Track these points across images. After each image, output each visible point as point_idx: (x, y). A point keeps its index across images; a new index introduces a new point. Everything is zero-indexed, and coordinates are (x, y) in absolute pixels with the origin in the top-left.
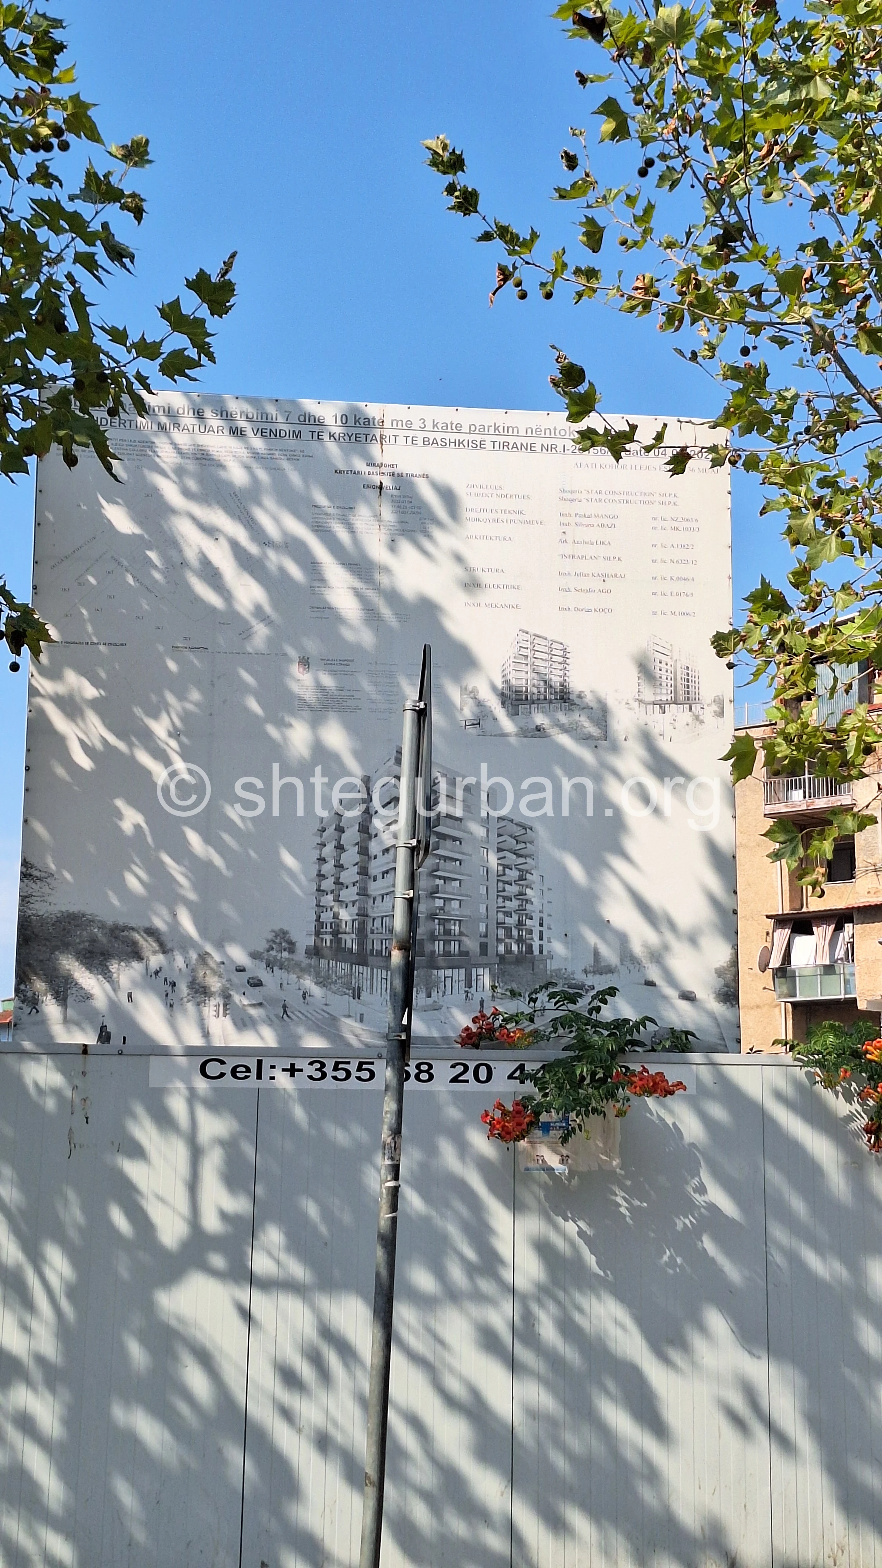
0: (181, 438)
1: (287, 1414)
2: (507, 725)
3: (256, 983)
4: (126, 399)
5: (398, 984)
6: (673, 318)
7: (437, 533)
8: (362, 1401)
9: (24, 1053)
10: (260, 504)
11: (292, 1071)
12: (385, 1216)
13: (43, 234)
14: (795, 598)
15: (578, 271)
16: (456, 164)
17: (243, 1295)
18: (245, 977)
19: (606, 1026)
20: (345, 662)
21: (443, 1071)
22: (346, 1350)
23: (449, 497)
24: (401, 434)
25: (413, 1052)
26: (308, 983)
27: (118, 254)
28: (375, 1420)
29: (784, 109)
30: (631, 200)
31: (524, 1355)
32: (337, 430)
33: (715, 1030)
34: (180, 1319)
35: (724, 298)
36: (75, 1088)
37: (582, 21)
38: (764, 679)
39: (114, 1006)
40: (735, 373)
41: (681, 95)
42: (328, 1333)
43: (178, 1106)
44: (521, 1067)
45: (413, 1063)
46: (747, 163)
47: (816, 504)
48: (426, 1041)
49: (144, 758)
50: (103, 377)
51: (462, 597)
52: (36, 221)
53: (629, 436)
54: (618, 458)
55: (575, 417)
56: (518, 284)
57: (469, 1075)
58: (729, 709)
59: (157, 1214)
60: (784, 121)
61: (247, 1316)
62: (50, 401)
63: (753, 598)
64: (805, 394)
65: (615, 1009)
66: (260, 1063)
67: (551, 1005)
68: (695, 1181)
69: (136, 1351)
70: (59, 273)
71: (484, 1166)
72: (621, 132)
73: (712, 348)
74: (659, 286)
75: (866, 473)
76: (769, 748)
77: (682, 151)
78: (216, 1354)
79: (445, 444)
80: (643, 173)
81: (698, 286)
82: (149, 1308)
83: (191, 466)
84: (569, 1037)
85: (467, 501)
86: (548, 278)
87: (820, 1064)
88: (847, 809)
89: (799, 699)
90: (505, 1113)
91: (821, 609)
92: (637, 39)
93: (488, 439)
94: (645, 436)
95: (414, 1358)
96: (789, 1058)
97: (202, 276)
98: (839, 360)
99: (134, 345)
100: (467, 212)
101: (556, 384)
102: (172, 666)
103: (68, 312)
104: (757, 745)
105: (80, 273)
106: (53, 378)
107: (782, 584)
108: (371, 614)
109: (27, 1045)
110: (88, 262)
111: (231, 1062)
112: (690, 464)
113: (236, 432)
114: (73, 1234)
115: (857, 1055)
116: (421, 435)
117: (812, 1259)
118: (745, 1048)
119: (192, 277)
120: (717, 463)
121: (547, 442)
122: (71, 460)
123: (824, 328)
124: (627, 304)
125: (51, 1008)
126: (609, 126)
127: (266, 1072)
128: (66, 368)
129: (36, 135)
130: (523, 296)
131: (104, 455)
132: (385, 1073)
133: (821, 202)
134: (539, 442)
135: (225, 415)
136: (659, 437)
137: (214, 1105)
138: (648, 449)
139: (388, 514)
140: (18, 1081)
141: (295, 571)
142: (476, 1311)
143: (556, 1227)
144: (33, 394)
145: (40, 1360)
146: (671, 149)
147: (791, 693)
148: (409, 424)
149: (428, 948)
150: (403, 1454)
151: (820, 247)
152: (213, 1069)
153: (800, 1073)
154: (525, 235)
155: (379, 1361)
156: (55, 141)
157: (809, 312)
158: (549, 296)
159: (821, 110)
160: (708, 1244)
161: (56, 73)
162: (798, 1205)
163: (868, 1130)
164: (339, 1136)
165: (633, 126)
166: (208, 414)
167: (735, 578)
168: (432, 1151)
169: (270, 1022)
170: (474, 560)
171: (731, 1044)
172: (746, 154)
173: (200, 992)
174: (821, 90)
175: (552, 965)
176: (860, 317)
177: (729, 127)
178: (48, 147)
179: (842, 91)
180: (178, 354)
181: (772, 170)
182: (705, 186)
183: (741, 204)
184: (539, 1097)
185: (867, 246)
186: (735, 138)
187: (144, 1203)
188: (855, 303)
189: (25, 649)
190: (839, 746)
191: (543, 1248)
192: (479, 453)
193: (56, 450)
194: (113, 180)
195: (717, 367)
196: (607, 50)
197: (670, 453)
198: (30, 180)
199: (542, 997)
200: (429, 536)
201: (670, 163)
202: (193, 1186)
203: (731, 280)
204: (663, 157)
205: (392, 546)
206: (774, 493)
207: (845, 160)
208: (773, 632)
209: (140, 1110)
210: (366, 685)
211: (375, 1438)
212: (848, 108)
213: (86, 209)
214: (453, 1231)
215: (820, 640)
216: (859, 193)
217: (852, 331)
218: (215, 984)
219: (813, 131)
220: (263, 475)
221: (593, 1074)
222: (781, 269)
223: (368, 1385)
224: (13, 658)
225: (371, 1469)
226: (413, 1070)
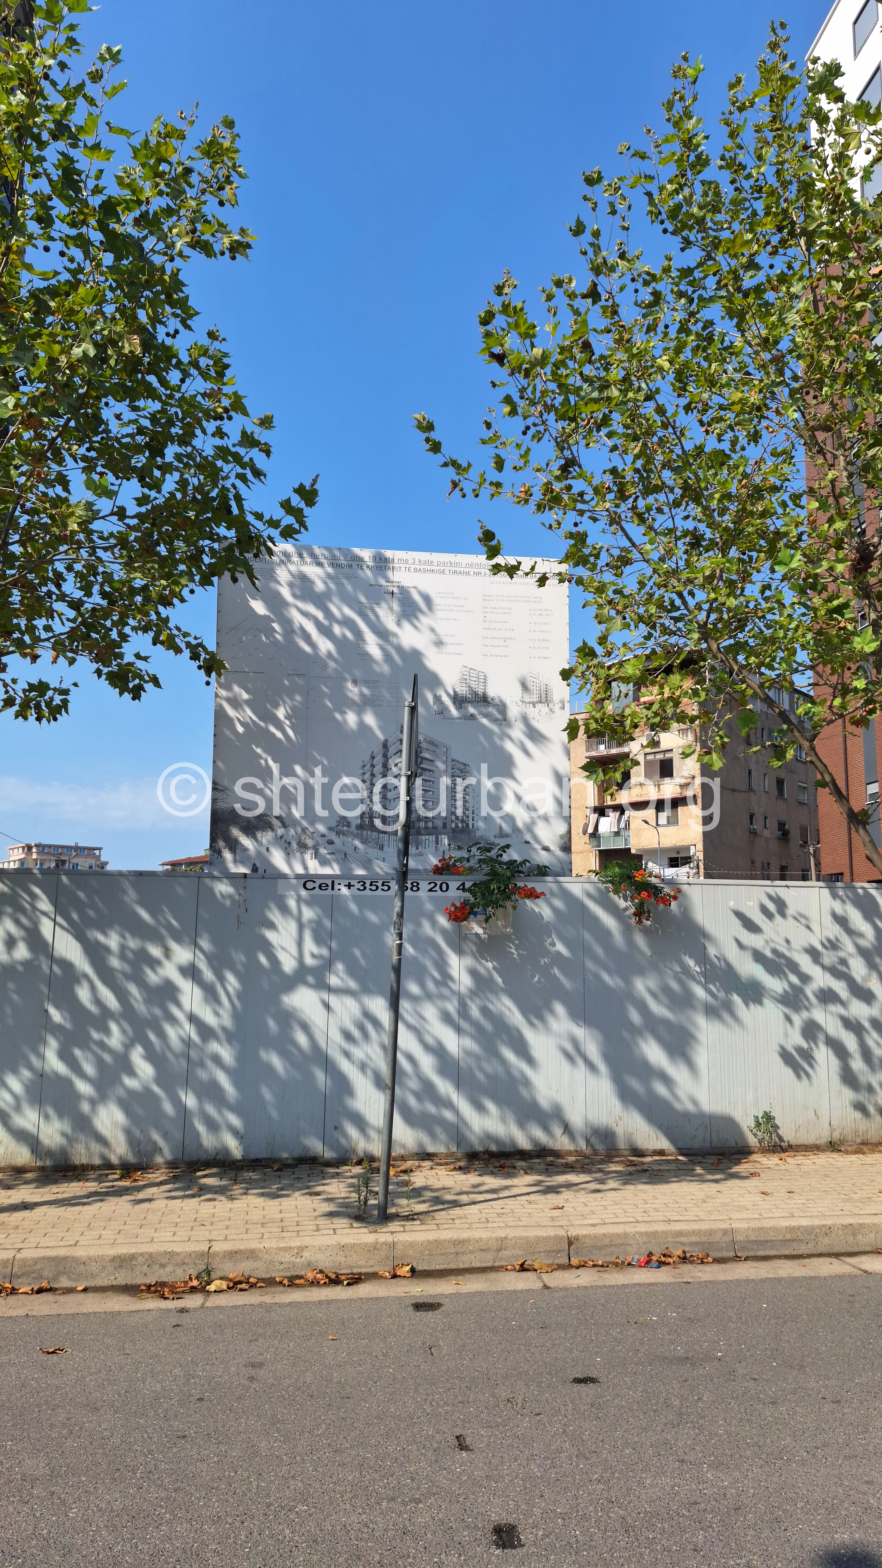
0: (292, 568)
1: (347, 1055)
4: (262, 548)
5: (401, 845)
6: (540, 507)
7: (421, 617)
8: (384, 1047)
9: (214, 878)
10: (331, 601)
11: (349, 886)
12: (395, 958)
13: (219, 463)
14: (599, 650)
15: (491, 484)
16: (430, 427)
17: (325, 996)
18: (325, 839)
19: (506, 863)
20: (375, 682)
21: (424, 886)
22: (376, 1023)
23: (427, 599)
24: (403, 566)
25: (409, 877)
26: (357, 843)
27: (258, 474)
28: (390, 1057)
29: (596, 401)
30: (518, 446)
31: (464, 1025)
32: (371, 564)
33: (559, 865)
34: (293, 1008)
35: (566, 497)
36: (240, 895)
37: (493, 356)
38: (584, 691)
39: (259, 853)
40: (571, 536)
41: (544, 393)
42: (367, 1014)
43: (292, 903)
44: (463, 884)
45: (409, 882)
46: (577, 427)
47: (610, 602)
48: (417, 871)
49: (272, 729)
50: (251, 538)
51: (434, 649)
52: (217, 456)
53: (516, 568)
54: (512, 579)
55: (490, 557)
56: (462, 490)
57: (437, 888)
58: (567, 706)
59: (282, 957)
60: (596, 407)
61: (327, 1006)
62: (224, 550)
63: (579, 650)
64: (606, 546)
65: (509, 855)
66: (333, 882)
67: (478, 853)
68: (550, 940)
69: (271, 1023)
70: (228, 484)
71: (444, 933)
72: (513, 412)
73: (559, 524)
74: (533, 490)
75: (638, 586)
76: (587, 725)
77: (544, 422)
78: (312, 1026)
79: (425, 571)
80: (524, 433)
81: (552, 492)
82: (278, 1002)
83: (297, 582)
84: (486, 869)
85: (436, 600)
86: (476, 487)
87: (610, 882)
88: (626, 756)
89: (603, 700)
90: (456, 908)
91: (613, 656)
92: (521, 364)
93: (447, 569)
94: (526, 567)
95: (409, 1026)
96: (596, 879)
97: (302, 486)
98: (623, 530)
99: (267, 521)
100: (435, 453)
101: (480, 540)
102: (286, 682)
103: (233, 503)
104: (581, 723)
105: (239, 483)
106: (225, 538)
107: (593, 643)
108: (388, 657)
109: (216, 873)
110: (243, 478)
111: (319, 882)
112: (548, 582)
113: (319, 564)
114: (240, 967)
115: (630, 877)
116: (413, 567)
117: (606, 978)
118: (574, 874)
119: (296, 486)
120: (561, 581)
121: (476, 570)
122: (235, 580)
123: (616, 513)
124: (517, 500)
125: (228, 855)
126: (507, 409)
127: (337, 887)
128: (232, 533)
129: (215, 412)
130: (464, 496)
131: (251, 576)
132: (395, 887)
133: (614, 448)
134: (472, 570)
135: (313, 555)
136: (533, 568)
137: (309, 903)
138: (527, 574)
139: (396, 607)
140: (211, 892)
141: (349, 635)
142: (440, 1003)
143: (480, 963)
144: (216, 546)
145: (224, 1029)
146: (538, 421)
147: (599, 696)
148: (407, 561)
149: (417, 825)
150: (404, 1073)
151: (614, 471)
152: (310, 885)
153: (602, 886)
154: (465, 465)
155: (392, 1028)
156: (225, 415)
157: (608, 505)
158: (477, 496)
159: (614, 402)
160: (556, 971)
161: (225, 380)
162: (600, 951)
163: (635, 914)
164: (373, 918)
165: (520, 410)
166: (305, 555)
167: (570, 640)
168: (419, 925)
169: (338, 862)
170: (440, 630)
171: (567, 872)
172: (577, 424)
173: (303, 847)
174: (614, 392)
175: (478, 834)
176: (634, 507)
177: (567, 411)
178: (222, 419)
179: (624, 392)
180: (289, 526)
181: (590, 431)
182: (556, 439)
183: (574, 448)
184: (472, 899)
185: (637, 471)
186: (572, 415)
187: (275, 952)
188: (631, 500)
189: (213, 675)
190: (622, 724)
191: (473, 973)
192: (442, 575)
193: (227, 575)
194: (256, 436)
195: (561, 532)
196: (506, 370)
197: (538, 576)
198: (213, 435)
199: (474, 849)
200: (417, 618)
201: (538, 428)
202: (300, 943)
203: (569, 488)
204: (535, 425)
205: (399, 624)
206: (590, 597)
207: (626, 427)
208: (589, 667)
209: (273, 906)
210: (386, 694)
211: (390, 1066)
212: (629, 400)
213: (242, 451)
214: (429, 964)
215: (612, 672)
216: (633, 445)
217: (630, 514)
218: (310, 842)
219: (611, 412)
220: (332, 586)
221: (499, 888)
222: (594, 483)
223: (387, 1040)
224: (207, 679)
225: (388, 1081)
226: (409, 886)
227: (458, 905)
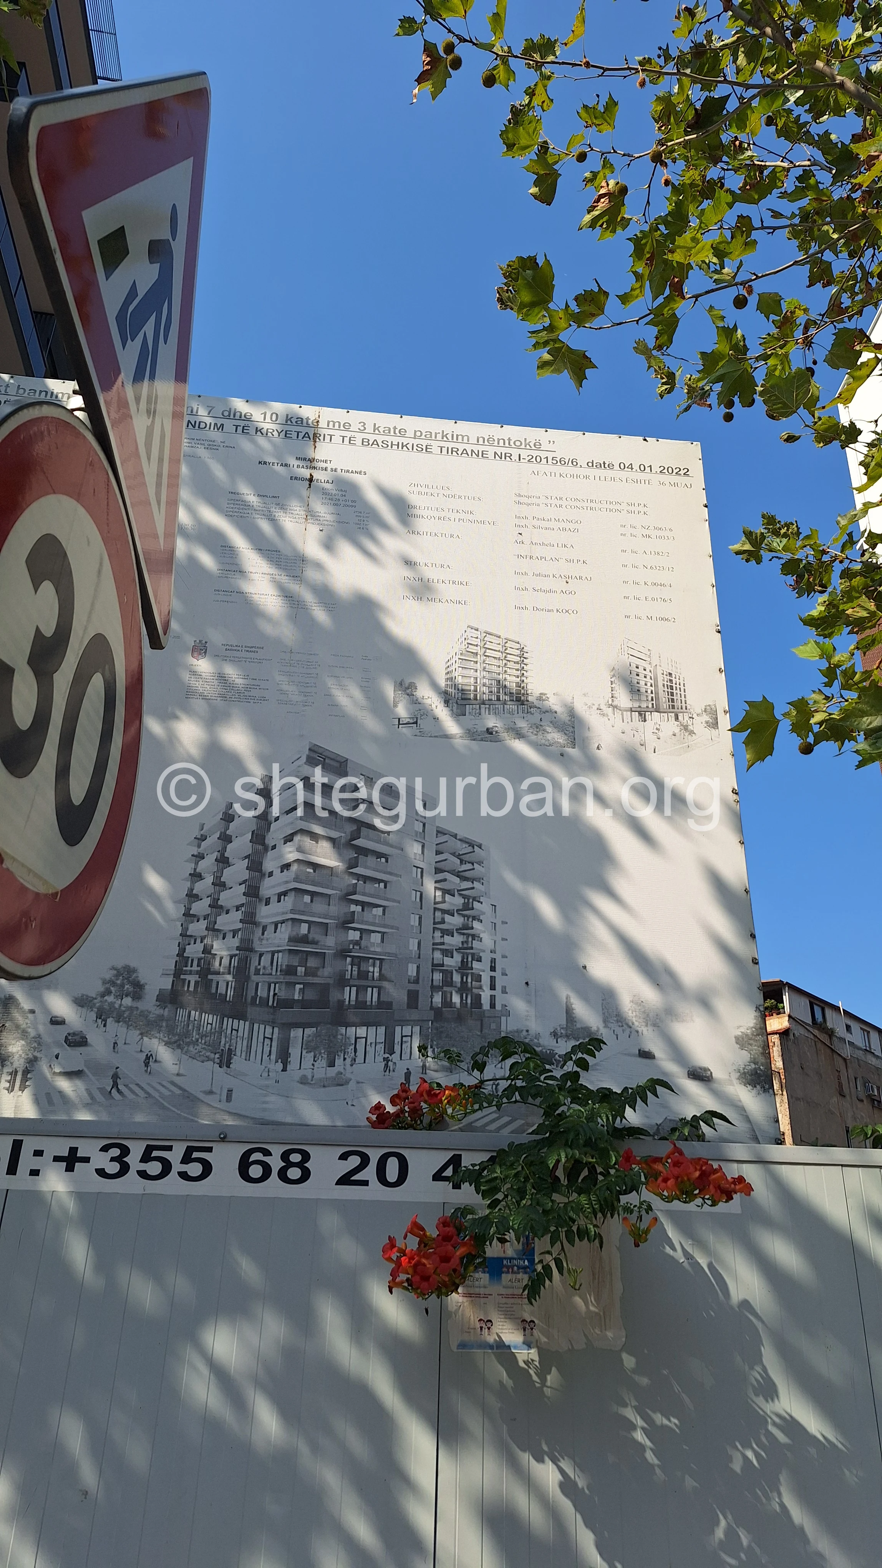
2: (452, 726)
3: (77, 1042)
11: (71, 1160)
18: (63, 1032)
20: (252, 649)
21: (326, 1165)
24: (337, 434)
26: (155, 1043)
32: (265, 426)
44: (455, 1161)
45: (277, 1150)
57: (369, 1173)
66: (17, 1146)
79: (386, 445)
90: (423, 1241)
93: (435, 444)
116: (360, 436)
121: (501, 451)
127: (26, 1162)
134: (491, 450)
148: (347, 426)
149: (334, 996)
169: (91, 1100)
175: (508, 1025)
184: (484, 1213)
192: (423, 456)
226: (276, 1162)
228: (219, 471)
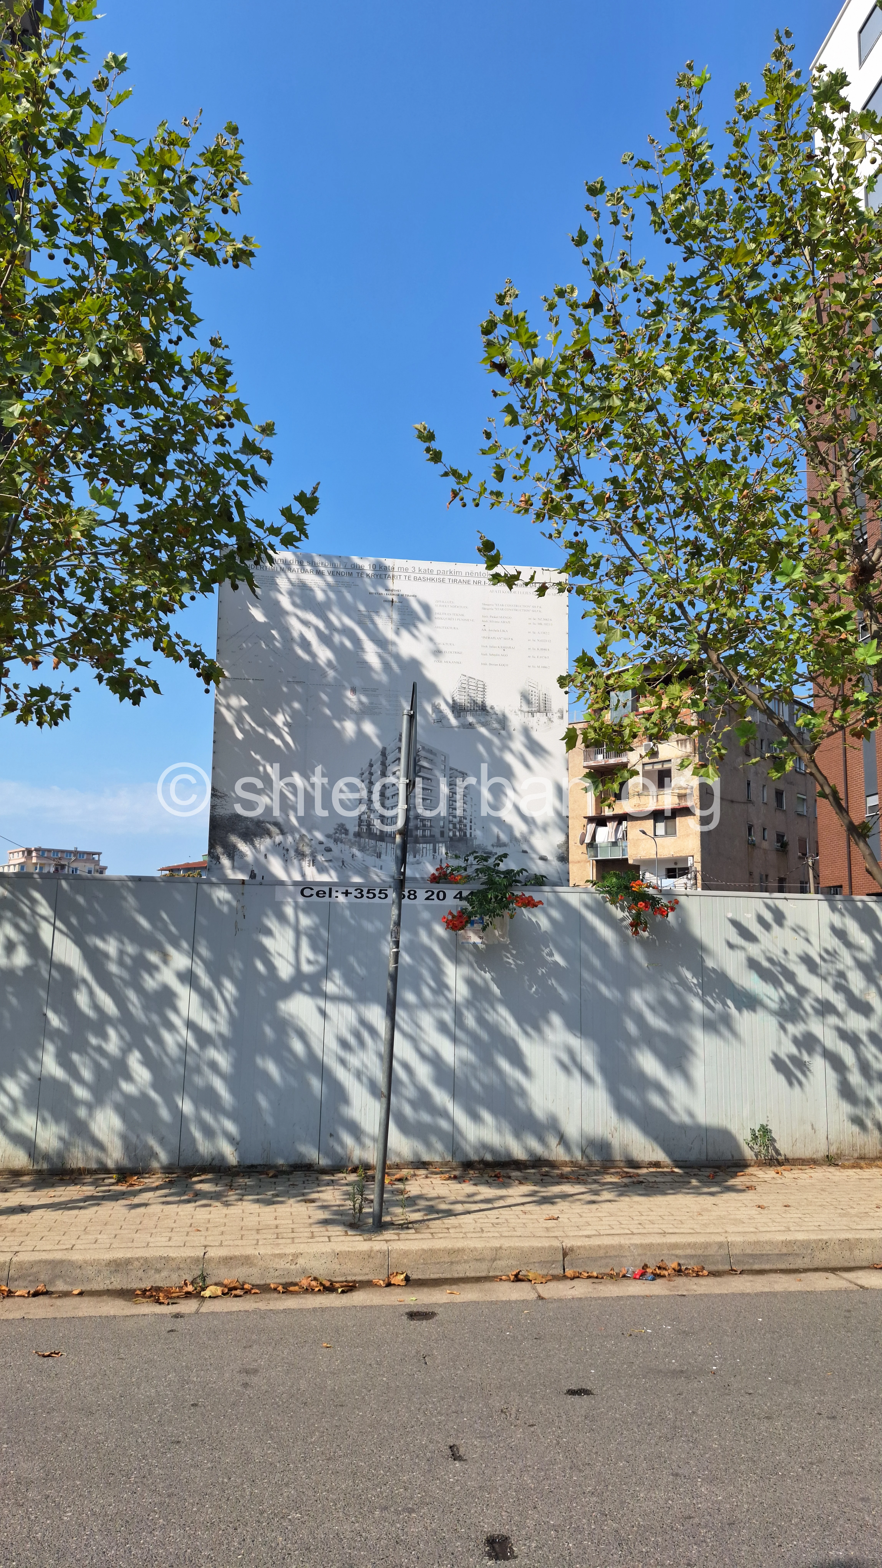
0: (292, 576)
1: (343, 1062)
2: (453, 721)
3: (329, 850)
4: (263, 556)
5: (399, 851)
6: (539, 516)
7: (420, 626)
8: (380, 1056)
9: (212, 884)
10: (331, 610)
11: (347, 893)
12: (392, 966)
13: (221, 470)
14: (599, 660)
15: (492, 493)
16: (431, 437)
17: (321, 1003)
18: (323, 847)
19: (503, 873)
20: (374, 690)
21: (421, 894)
22: (373, 1031)
23: (427, 608)
24: (403, 574)
25: (406, 885)
26: (355, 851)
27: (259, 481)
28: (386, 1065)
29: (597, 410)
30: (519, 455)
31: (460, 1034)
32: (370, 572)
33: (556, 875)
34: (290, 1015)
35: (566, 507)
36: (238, 901)
37: (494, 365)
38: (583, 700)
39: (256, 860)
40: (571, 545)
41: (545, 402)
42: (363, 1022)
43: (289, 911)
44: (460, 893)
45: (406, 890)
46: (578, 437)
47: (610, 612)
48: (414, 879)
49: (271, 736)
50: (252, 545)
51: (432, 658)
52: (217, 464)
53: (516, 577)
54: (511, 588)
55: (490, 567)
56: (462, 499)
57: (434, 897)
58: (566, 715)
59: (279, 963)
60: (597, 416)
61: (323, 1013)
62: (225, 557)
63: (578, 660)
64: (606, 556)
65: (506, 865)
66: (330, 890)
67: (475, 862)
68: (547, 950)
69: (268, 1031)
70: (229, 491)
71: (441, 941)
72: (514, 422)
73: (559, 533)
74: (533, 500)
75: (638, 595)
76: (585, 734)
77: (545, 431)
78: (308, 1033)
79: (425, 580)
80: (525, 442)
81: (552, 500)
82: (274, 1009)
83: (297, 591)
84: (484, 878)
85: (436, 609)
86: (476, 496)
87: (607, 892)
88: (624, 765)
89: (601, 709)
90: (453, 916)
91: (612, 666)
92: (523, 374)
93: (447, 577)
94: (525, 577)
95: (405, 1034)
96: (593, 889)
97: (302, 494)
98: (623, 540)
99: (268, 529)
100: (436, 462)
101: (480, 550)
102: (285, 689)
103: (234, 510)
104: (579, 732)
105: (240, 491)
106: (226, 545)
107: (593, 653)
108: (386, 665)
109: (214, 880)
110: (244, 485)
111: (316, 889)
112: (547, 592)
113: (319, 573)
114: (237, 973)
115: (627, 888)
116: (413, 575)
117: (603, 989)
118: (571, 884)
119: (297, 494)
120: (561, 591)
121: (476, 579)
122: (235, 587)
123: (616, 523)
124: (517, 509)
125: (225, 862)
126: (508, 418)
127: (334, 894)
128: (233, 541)
129: (217, 420)
130: (464, 505)
131: (252, 585)
132: (393, 895)
133: (615, 458)
134: (472, 579)
135: (313, 564)
136: (532, 578)
137: (307, 911)
138: (527, 584)
139: (395, 616)
140: (209, 898)
141: (348, 644)
142: (436, 1012)
143: (476, 972)
144: (217, 553)
145: (220, 1035)
146: (538, 431)
147: (596, 707)
148: (407, 569)
149: (414, 833)
150: (400, 1082)
151: (614, 481)
152: (307, 892)
153: (599, 896)
154: (465, 474)
155: (388, 1037)
156: (227, 423)
157: (608, 515)
158: (477, 505)
159: (615, 412)
160: (553, 982)
161: (227, 387)
162: (596, 962)
163: (632, 925)
164: (369, 927)
165: (521, 420)
166: (305, 563)
167: (570, 649)
168: (416, 933)
169: (336, 870)
170: (438, 640)
171: (564, 882)
172: (578, 433)
173: (301, 854)
174: (616, 402)
175: (476, 843)
176: (634, 517)
177: (568, 421)
178: (223, 426)
179: (625, 402)
180: (290, 534)
181: (591, 440)
182: (557, 449)
183: (575, 458)
184: (470, 908)
185: (638, 481)
186: (572, 424)
187: (272, 959)
188: (631, 510)
189: (212, 682)
190: (620, 733)
191: (470, 982)
192: (441, 584)
193: (228, 581)
194: (257, 443)
195: (562, 542)
196: (508, 379)
197: (538, 586)
198: (215, 443)
199: (471, 858)
200: (416, 627)
201: (539, 438)
202: (297, 950)
203: (569, 497)
204: (536, 435)
205: (397, 633)
206: (589, 607)
207: (627, 437)
208: (588, 677)
209: (270, 913)
210: (384, 702)
211: (386, 1074)
212: (630, 410)
213: (243, 458)
214: (426, 973)
215: (611, 681)
216: (634, 455)
217: (630, 524)
218: (307, 850)
219: (612, 422)
220: (332, 595)
221: (496, 897)
222: (595, 493)
223: (383, 1048)
224: (206, 686)
225: (384, 1090)
226: (406, 894)
227: (455, 913)
228: (348, 596)
